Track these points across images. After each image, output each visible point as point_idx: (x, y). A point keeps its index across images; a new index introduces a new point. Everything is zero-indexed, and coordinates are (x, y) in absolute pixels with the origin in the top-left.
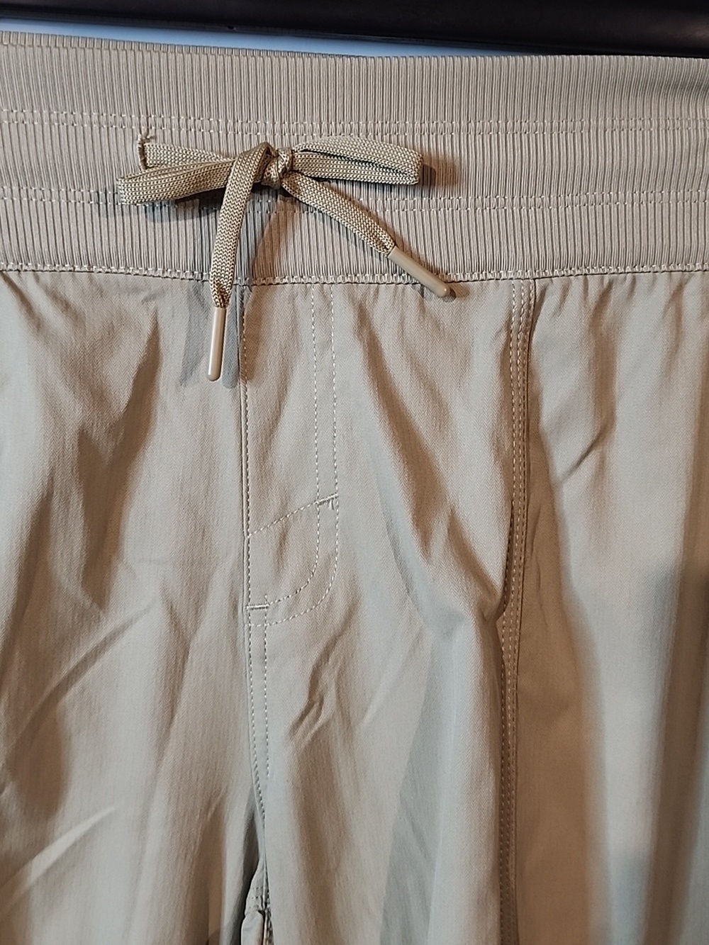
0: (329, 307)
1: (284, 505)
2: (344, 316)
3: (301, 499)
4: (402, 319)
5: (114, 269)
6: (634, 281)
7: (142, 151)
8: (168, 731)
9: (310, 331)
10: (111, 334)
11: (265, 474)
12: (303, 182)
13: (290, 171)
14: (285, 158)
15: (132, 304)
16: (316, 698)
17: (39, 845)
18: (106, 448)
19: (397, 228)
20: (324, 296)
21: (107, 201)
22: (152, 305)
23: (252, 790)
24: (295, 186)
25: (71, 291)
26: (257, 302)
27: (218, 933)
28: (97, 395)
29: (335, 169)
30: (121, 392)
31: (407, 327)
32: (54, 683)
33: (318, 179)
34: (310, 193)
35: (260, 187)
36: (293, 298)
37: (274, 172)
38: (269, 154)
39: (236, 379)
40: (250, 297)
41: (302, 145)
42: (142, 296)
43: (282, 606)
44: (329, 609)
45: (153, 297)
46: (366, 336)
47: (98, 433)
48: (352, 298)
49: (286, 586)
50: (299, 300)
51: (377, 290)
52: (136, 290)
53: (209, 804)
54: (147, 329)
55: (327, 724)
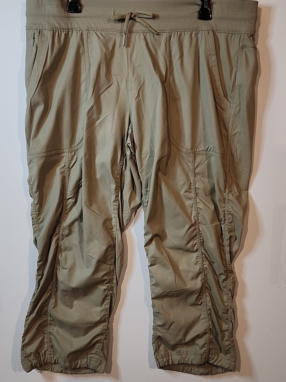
0: (140, 36)
1: (134, 67)
2: (142, 37)
3: (136, 65)
4: (151, 39)
5: (110, 31)
6: (185, 33)
7: (114, 13)
8: (117, 101)
9: (137, 39)
10: (109, 40)
11: (131, 61)
12: (136, 17)
13: (135, 16)
14: (134, 14)
15: (112, 36)
16: (139, 95)
17: (98, 119)
18: (108, 56)
19: (150, 25)
20: (139, 34)
21: (109, 21)
22: (115, 36)
23: (130, 112)
24: (135, 18)
25: (103, 34)
26: (130, 35)
27: (125, 134)
28: (107, 48)
29: (141, 16)
30: (111, 48)
31: (152, 39)
32: (101, 92)
33: (139, 17)
34: (137, 19)
35: (131, 18)
36: (135, 35)
37: (132, 16)
38: (132, 14)
39: (127, 47)
40: (129, 35)
41: (136, 12)
42: (114, 34)
43: (134, 81)
44: (141, 81)
45: (115, 35)
46: (145, 40)
47: (107, 54)
48: (143, 35)
49: (134, 78)
50: (136, 35)
51: (147, 34)
52: (113, 34)
53: (123, 113)
54: (114, 40)
55: (141, 99)
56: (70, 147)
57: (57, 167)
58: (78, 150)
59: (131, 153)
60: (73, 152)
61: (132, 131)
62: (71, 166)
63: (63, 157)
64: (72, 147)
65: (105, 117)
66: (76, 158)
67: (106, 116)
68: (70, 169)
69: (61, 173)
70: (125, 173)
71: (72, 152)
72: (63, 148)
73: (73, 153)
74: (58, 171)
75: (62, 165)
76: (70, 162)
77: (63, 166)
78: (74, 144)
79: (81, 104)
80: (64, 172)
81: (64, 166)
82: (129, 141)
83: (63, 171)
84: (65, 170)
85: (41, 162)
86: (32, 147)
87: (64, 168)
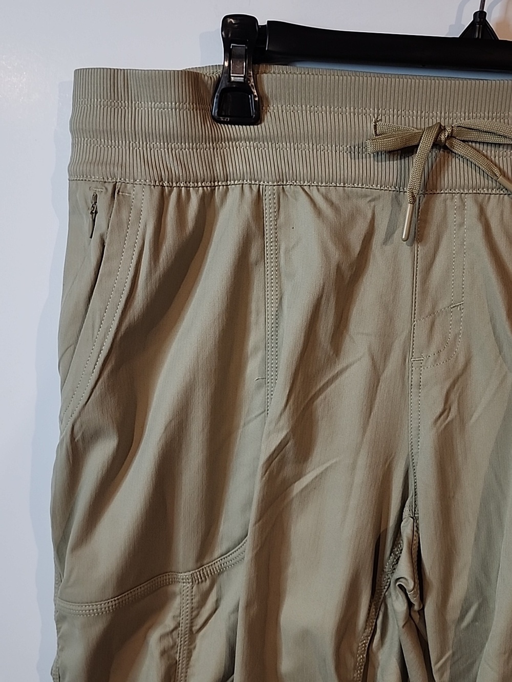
0: (464, 205)
1: (434, 308)
2: (471, 209)
3: (443, 305)
4: (502, 215)
5: (356, 185)
7: (375, 126)
8: (368, 421)
9: (453, 217)
10: (352, 218)
11: (424, 292)
12: (455, 142)
13: (451, 137)
14: (449, 130)
15: (363, 203)
16: (448, 407)
17: (299, 476)
18: (347, 274)
19: (502, 167)
20: (462, 200)
21: (358, 151)
22: (373, 204)
23: (408, 458)
24: (452, 145)
25: (334, 197)
26: (427, 203)
27: (386, 530)
28: (345, 247)
29: (474, 136)
30: (356, 248)
31: (504, 216)
32: (313, 393)
33: (464, 141)
34: (459, 148)
35: (437, 144)
36: (445, 200)
37: (443, 137)
38: (441, 129)
39: (413, 240)
40: (423, 200)
41: (455, 124)
42: (368, 199)
43: (431, 359)
44: (456, 361)
45: (373, 200)
46: (483, 220)
47: (344, 267)
48: (476, 201)
49: (433, 349)
50: (448, 202)
51: (489, 198)
52: (366, 196)
53: (387, 460)
54: (369, 216)
55: (452, 421)
56: (199, 565)
57: (150, 628)
58: (225, 573)
59: (410, 605)
60: (206, 579)
61: (416, 529)
62: (198, 627)
63: (174, 595)
64: (205, 562)
65: (322, 473)
66: (215, 599)
67: (326, 469)
68: (192, 635)
69: (163, 653)
70: (380, 658)
71: (202, 582)
72: (173, 570)
73: (208, 582)
74: (154, 642)
75: (168, 622)
76: (194, 614)
77: (172, 626)
78: (212, 554)
79: (242, 423)
80: (173, 647)
81: (176, 628)
82: (404, 569)
83: (171, 643)
84: (178, 641)
85: (98, 628)
86: (69, 576)
87: (174, 633)
